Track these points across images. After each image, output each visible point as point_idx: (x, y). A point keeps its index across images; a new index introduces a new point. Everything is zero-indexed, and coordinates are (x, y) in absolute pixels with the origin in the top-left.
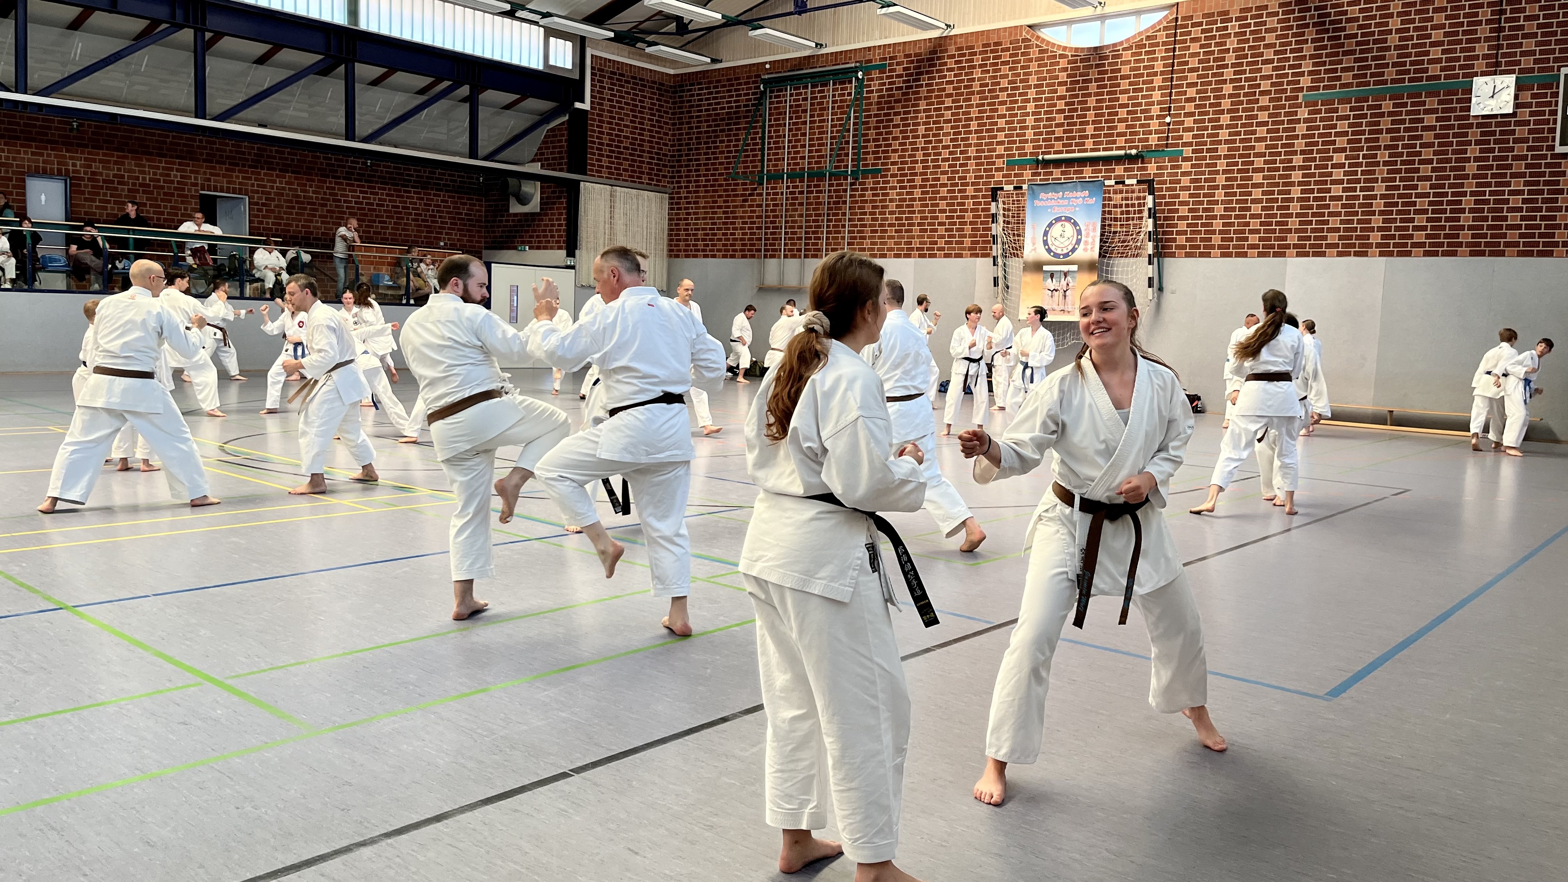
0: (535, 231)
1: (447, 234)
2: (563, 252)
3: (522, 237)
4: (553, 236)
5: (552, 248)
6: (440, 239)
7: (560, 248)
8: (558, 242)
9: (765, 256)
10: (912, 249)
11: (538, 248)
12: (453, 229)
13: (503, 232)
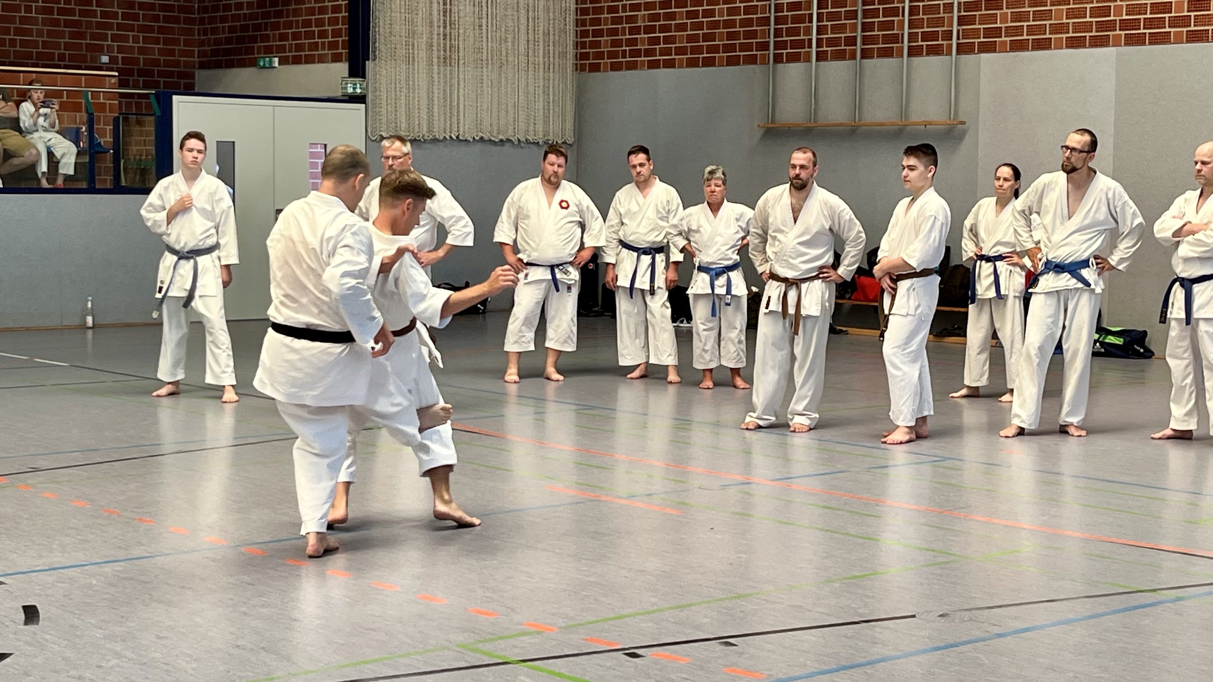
0: (289, 25)
1: (114, 38)
2: (343, 68)
3: (266, 38)
4: (323, 34)
5: (322, 60)
6: (100, 50)
7: (336, 59)
8: (333, 45)
9: (778, 59)
10: (1110, 26)
11: (297, 61)
12: (131, 28)
13: (232, 29)
